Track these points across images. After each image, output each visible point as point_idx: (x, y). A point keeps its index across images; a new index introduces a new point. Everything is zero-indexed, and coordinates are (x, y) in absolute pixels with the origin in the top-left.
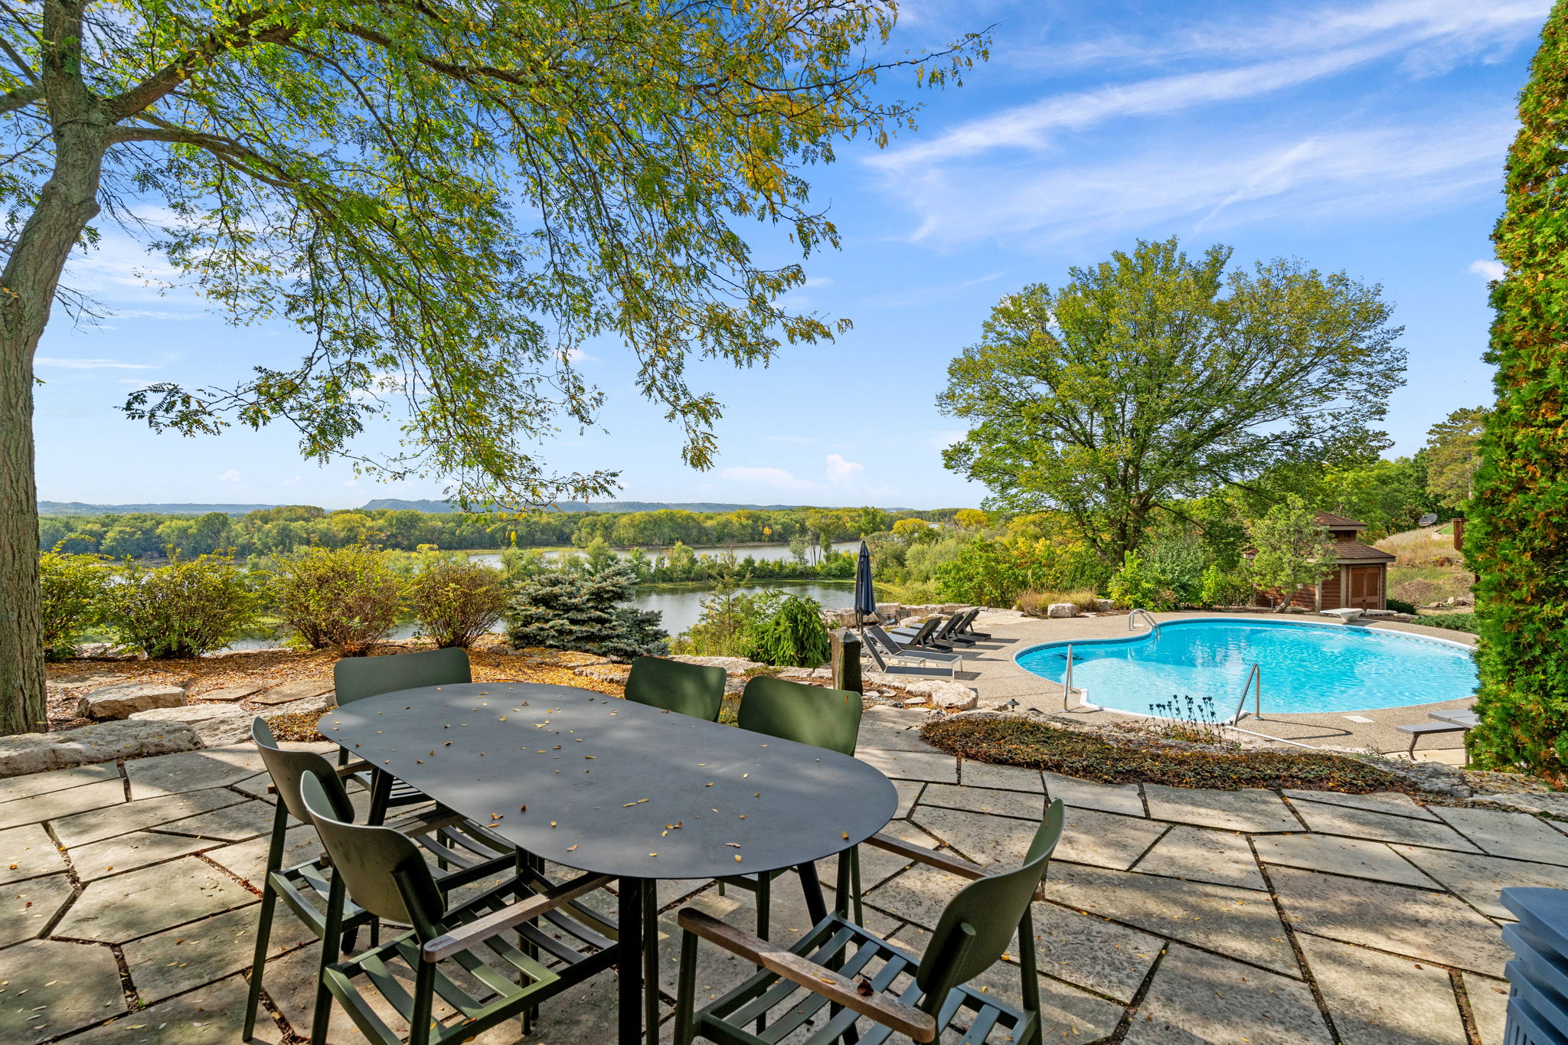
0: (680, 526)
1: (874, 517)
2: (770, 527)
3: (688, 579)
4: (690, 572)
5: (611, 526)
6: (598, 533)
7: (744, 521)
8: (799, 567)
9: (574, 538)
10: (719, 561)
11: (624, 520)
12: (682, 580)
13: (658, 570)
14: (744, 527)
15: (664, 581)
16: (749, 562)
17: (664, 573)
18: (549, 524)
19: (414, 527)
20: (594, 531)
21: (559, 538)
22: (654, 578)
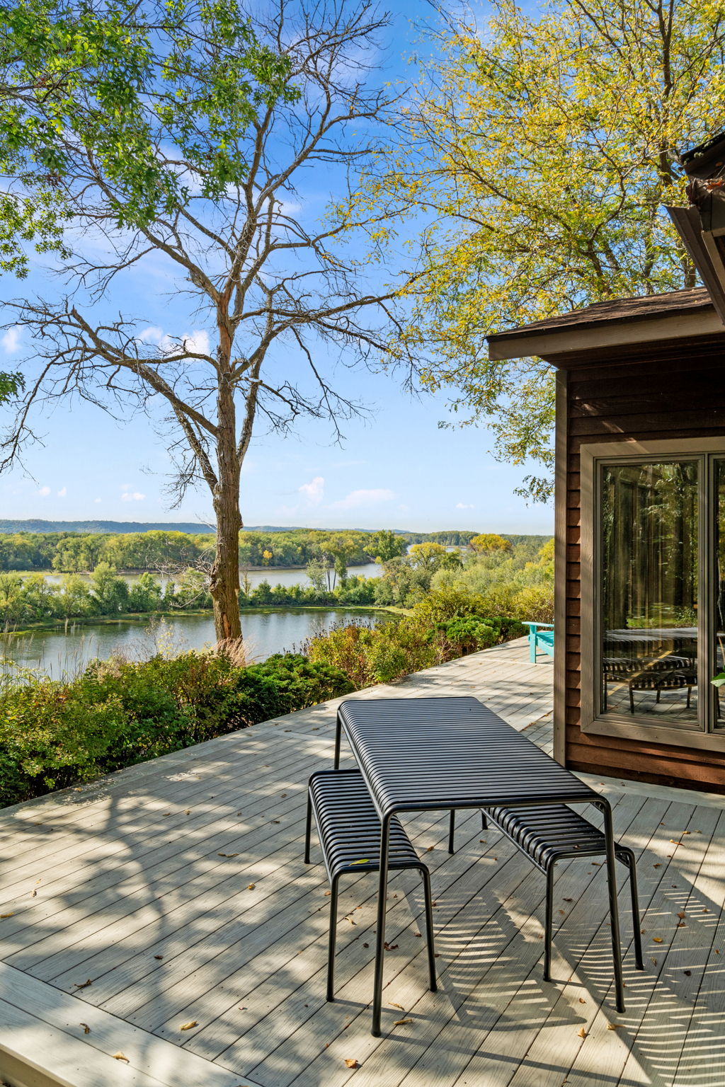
0: (173, 548)
1: (392, 540)
2: (270, 550)
3: (201, 606)
5: (97, 548)
6: (82, 555)
7: (243, 544)
8: (318, 593)
9: (54, 562)
11: (112, 542)
13: (168, 597)
14: (242, 550)
15: (175, 609)
16: (265, 588)
17: (176, 600)
18: (24, 545)
20: (77, 554)
21: (34, 562)
22: (164, 606)
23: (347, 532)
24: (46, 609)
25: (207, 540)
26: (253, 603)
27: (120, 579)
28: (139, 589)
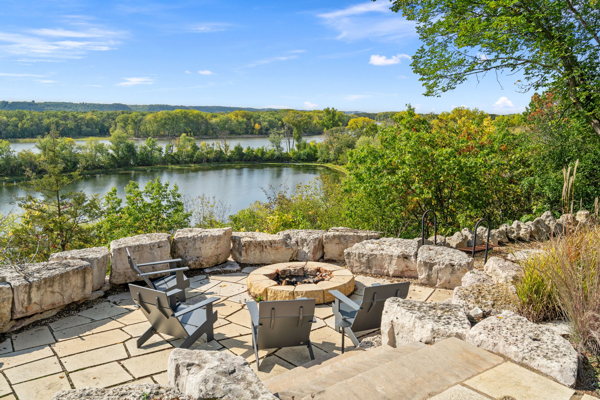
0: (192, 121)
1: (334, 115)
2: (260, 123)
3: (191, 162)
4: (192, 157)
5: (140, 121)
6: (130, 126)
7: (240, 119)
8: (277, 153)
9: (111, 130)
10: (216, 149)
11: (149, 118)
12: (186, 163)
13: (167, 155)
14: (240, 123)
15: (173, 163)
16: (239, 149)
17: (173, 157)
18: (92, 119)
20: (126, 125)
22: (164, 161)
23: (315, 111)
24: (76, 163)
25: (216, 117)
26: (230, 160)
28: (145, 148)
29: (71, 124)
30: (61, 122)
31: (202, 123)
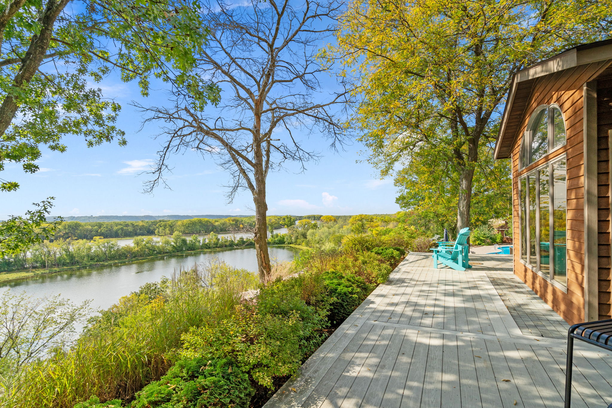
0: (204, 225)
1: (291, 219)
2: (243, 224)
3: (216, 247)
4: (217, 244)
5: (173, 226)
6: (167, 229)
7: (232, 222)
9: (156, 232)
10: (229, 239)
11: (179, 223)
12: (214, 248)
13: (204, 244)
15: (206, 248)
17: (206, 245)
18: (143, 226)
19: (77, 229)
20: (165, 228)
21: (148, 232)
22: (201, 247)
23: (272, 216)
24: (154, 251)
25: (218, 221)
26: (237, 245)
27: (183, 237)
28: (192, 241)
29: (130, 229)
30: (125, 228)
31: (210, 225)
